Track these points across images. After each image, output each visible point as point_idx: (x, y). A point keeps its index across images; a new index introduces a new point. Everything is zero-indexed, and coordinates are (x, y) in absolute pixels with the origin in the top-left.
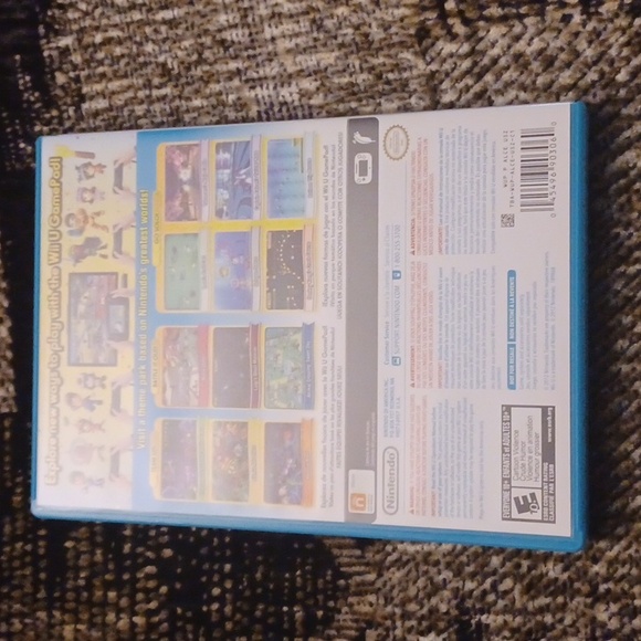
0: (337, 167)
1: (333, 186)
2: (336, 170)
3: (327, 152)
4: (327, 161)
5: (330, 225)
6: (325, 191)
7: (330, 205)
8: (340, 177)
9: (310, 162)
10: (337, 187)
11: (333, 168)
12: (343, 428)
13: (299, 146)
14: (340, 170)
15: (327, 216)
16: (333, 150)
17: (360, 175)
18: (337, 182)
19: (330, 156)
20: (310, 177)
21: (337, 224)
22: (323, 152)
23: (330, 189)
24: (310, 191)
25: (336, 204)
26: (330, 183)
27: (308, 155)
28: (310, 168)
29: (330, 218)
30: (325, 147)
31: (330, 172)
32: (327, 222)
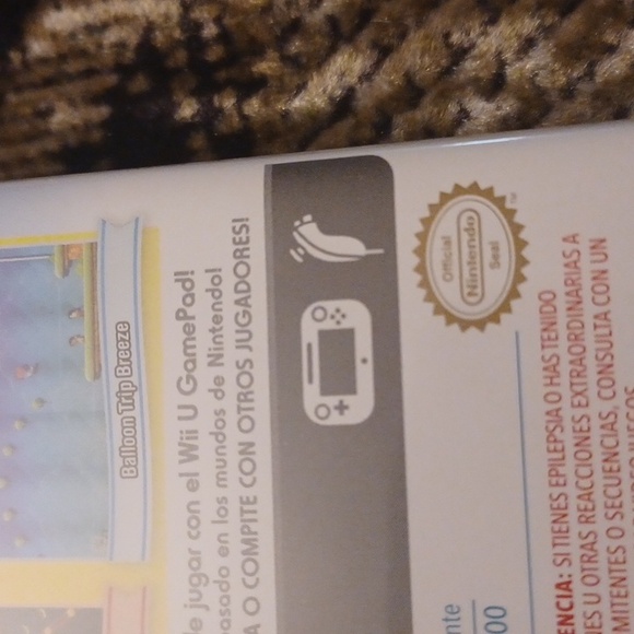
0: (232, 354)
1: (219, 435)
2: (229, 372)
3: (189, 296)
4: (189, 331)
5: (211, 594)
6: (188, 453)
7: (208, 511)
8: (245, 396)
9: (124, 332)
10: (234, 437)
11: (215, 359)
13: (81, 270)
14: (244, 367)
15: (195, 556)
16: (215, 292)
17: (325, 391)
18: (232, 417)
19: (202, 311)
20: (127, 397)
21: (238, 593)
22: (172, 296)
23: (206, 445)
24: (130, 452)
25: (234, 507)
26: (205, 423)
27: (117, 306)
28: (125, 361)
29: (211, 564)
30: (183, 278)
31: (205, 375)
32: (197, 578)
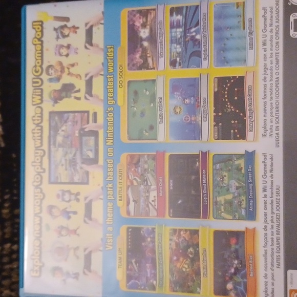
0: (275, 24)
1: (271, 40)
2: (274, 27)
3: (266, 12)
4: (265, 20)
5: (269, 72)
6: (264, 44)
7: (268, 55)
8: (277, 33)
9: (250, 20)
10: (274, 41)
11: (271, 25)
12: (282, 236)
13: (241, 8)
14: (277, 27)
15: (265, 64)
16: (271, 11)
17: (294, 31)
18: (274, 37)
19: (268, 15)
20: (251, 33)
21: (274, 71)
22: (262, 12)
23: (268, 43)
24: (251, 45)
25: (274, 55)
26: (268, 38)
27: (249, 14)
28: (251, 26)
29: (269, 66)
30: (264, 9)
31: (269, 28)
32: (266, 69)
